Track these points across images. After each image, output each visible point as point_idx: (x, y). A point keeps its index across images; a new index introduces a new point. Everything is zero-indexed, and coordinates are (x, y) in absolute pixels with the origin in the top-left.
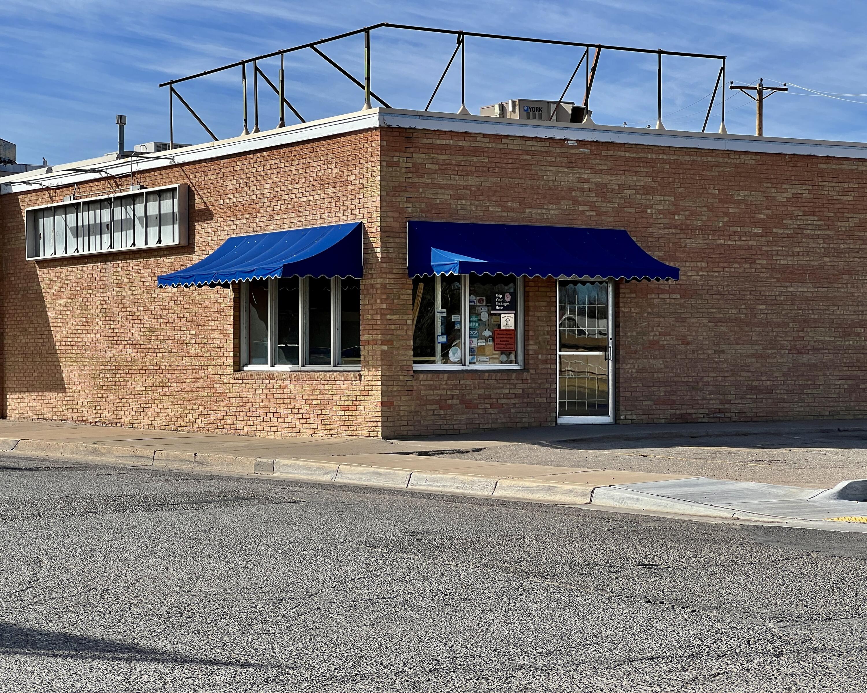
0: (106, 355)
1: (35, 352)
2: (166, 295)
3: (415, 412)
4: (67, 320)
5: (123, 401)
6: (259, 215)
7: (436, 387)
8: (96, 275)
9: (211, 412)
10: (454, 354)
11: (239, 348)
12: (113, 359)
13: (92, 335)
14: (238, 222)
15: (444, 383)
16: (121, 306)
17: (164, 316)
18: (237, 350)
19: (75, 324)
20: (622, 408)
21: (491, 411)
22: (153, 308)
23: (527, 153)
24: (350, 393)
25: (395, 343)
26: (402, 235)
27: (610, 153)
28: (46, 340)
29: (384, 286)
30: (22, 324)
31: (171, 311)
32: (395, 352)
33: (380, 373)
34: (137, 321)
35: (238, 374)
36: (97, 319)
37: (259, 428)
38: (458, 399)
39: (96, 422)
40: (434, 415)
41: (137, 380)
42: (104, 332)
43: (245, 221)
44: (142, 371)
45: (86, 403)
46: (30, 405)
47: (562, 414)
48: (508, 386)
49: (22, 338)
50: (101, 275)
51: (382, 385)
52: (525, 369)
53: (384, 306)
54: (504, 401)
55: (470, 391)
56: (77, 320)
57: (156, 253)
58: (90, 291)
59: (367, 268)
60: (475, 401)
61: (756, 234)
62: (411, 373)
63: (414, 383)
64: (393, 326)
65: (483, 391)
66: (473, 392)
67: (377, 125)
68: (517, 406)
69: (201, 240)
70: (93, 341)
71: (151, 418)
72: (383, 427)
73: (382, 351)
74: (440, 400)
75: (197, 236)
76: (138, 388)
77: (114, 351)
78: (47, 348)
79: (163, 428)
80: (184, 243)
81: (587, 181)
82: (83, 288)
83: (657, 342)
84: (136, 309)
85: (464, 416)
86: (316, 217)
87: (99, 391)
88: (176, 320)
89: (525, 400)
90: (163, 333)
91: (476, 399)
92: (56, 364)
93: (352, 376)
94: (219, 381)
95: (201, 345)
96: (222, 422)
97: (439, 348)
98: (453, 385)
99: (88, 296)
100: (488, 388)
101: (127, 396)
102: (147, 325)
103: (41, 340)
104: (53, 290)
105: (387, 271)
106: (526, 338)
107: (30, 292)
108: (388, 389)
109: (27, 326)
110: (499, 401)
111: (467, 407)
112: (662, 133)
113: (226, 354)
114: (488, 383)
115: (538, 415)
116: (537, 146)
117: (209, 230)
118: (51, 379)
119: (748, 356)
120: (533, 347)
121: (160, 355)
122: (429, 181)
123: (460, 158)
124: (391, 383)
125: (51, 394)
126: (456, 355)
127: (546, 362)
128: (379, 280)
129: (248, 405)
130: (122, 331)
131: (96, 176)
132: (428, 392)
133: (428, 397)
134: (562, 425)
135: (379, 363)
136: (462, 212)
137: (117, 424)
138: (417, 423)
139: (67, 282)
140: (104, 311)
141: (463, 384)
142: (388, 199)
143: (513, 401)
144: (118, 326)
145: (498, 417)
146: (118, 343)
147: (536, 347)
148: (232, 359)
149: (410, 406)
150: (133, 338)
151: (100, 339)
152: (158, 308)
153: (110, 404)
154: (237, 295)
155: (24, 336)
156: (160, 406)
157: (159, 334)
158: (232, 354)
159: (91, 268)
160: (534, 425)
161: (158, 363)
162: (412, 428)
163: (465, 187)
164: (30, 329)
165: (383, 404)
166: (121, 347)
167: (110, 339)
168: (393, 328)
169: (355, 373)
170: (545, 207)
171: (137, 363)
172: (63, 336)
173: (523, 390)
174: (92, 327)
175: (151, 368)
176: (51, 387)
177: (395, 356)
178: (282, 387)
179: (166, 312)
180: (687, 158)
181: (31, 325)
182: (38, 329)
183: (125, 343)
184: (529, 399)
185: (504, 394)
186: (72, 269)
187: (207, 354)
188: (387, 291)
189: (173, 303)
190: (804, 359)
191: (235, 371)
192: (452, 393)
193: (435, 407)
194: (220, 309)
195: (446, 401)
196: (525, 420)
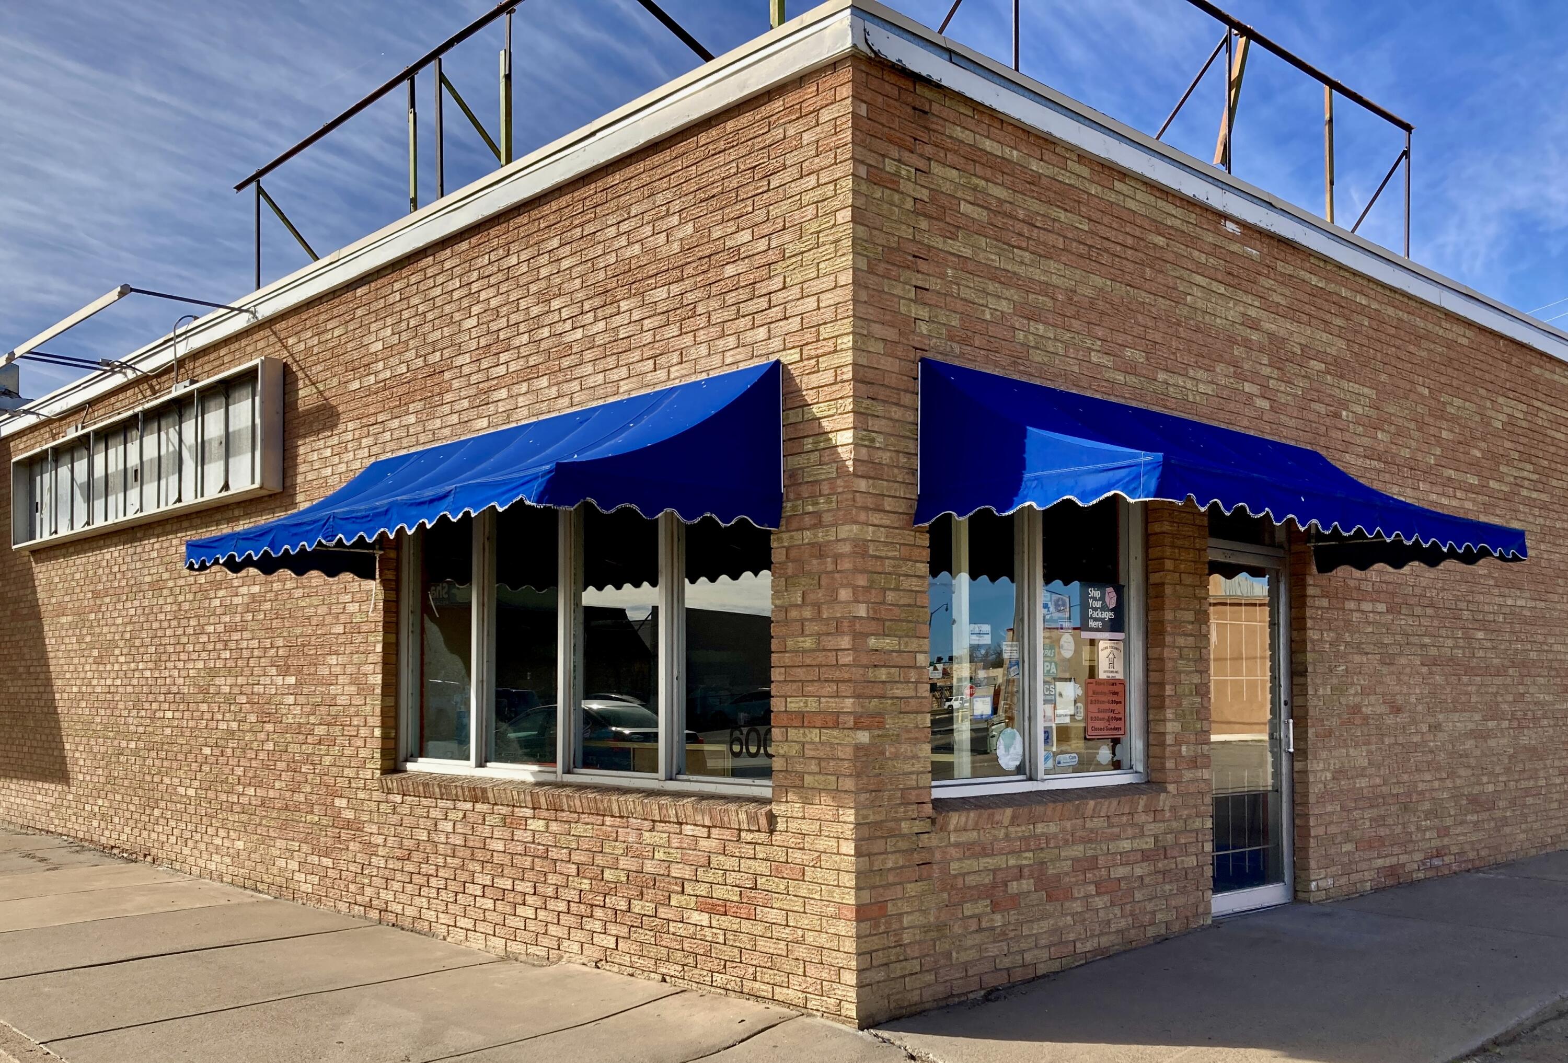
0: (130, 720)
1: (27, 710)
2: (237, 600)
3: (938, 928)
4: (72, 654)
5: (157, 812)
6: (448, 397)
7: (984, 849)
8: (116, 569)
9: (327, 862)
10: (1007, 748)
11: (397, 718)
12: (141, 729)
13: (109, 682)
14: (395, 423)
15: (1002, 834)
16: (156, 625)
17: (233, 645)
18: (391, 722)
19: (83, 660)
20: (1312, 863)
21: (1098, 902)
22: (210, 629)
23: (1158, 229)
24: (730, 863)
25: (889, 723)
26: (907, 399)
27: (1290, 270)
28: (42, 689)
29: (861, 548)
30: (11, 660)
31: (247, 635)
32: (889, 751)
33: (849, 816)
34: (183, 656)
35: (393, 781)
36: (117, 652)
37: (443, 918)
38: (1031, 876)
39: (112, 847)
40: (980, 930)
41: (181, 773)
42: (128, 676)
43: (412, 419)
44: (191, 757)
45: (96, 809)
46: (18, 801)
47: (1216, 889)
48: (1129, 831)
49: (9, 683)
50: (124, 568)
51: (858, 853)
52: (1147, 783)
53: (862, 611)
54: (1120, 872)
55: (1056, 851)
56: (86, 653)
57: (218, 516)
58: (107, 600)
59: (799, 497)
60: (1067, 879)
62: (928, 809)
63: (932, 840)
64: (884, 670)
65: (1082, 848)
66: (1062, 854)
68: (1147, 880)
69: (310, 477)
70: (109, 693)
71: (205, 856)
72: (860, 986)
73: (858, 748)
74: (994, 886)
75: (302, 468)
76: (181, 790)
77: (143, 713)
78: (42, 703)
79: (228, 879)
80: (275, 486)
81: (1255, 326)
82: (96, 595)
83: (1359, 709)
84: (180, 631)
85: (1044, 925)
86: (614, 376)
87: (117, 788)
88: (256, 653)
89: (1160, 865)
90: (230, 680)
91: (1067, 874)
92: (55, 732)
93: (743, 816)
94: (346, 793)
95: (307, 709)
96: (352, 887)
98: (1020, 839)
99: (104, 608)
100: (1090, 841)
101: (162, 804)
102: (200, 665)
103: (35, 689)
104: (54, 600)
105: (870, 502)
107: (22, 605)
108: (871, 863)
109: (17, 664)
110: (1112, 873)
111: (1050, 898)
113: (363, 732)
115: (1182, 900)
117: (328, 452)
118: (46, 758)
119: (1467, 735)
120: (1172, 727)
121: (223, 726)
122: (967, 252)
123: (1035, 206)
124: (878, 846)
125: (46, 786)
126: (1012, 750)
127: (1194, 763)
128: (846, 531)
129: (416, 857)
130: (157, 674)
132: (966, 865)
133: (967, 879)
135: (849, 784)
137: (145, 856)
138: (942, 962)
139: (74, 584)
140: (128, 636)
141: (1043, 834)
143: (1138, 871)
144: (151, 665)
145: (1111, 915)
146: (151, 697)
147: (1177, 727)
148: (377, 744)
149: (924, 912)
150: (174, 689)
151: (121, 690)
152: (220, 628)
153: (136, 816)
154: (393, 596)
155: (12, 681)
156: (222, 833)
157: (224, 684)
158: (378, 732)
159: (108, 556)
160: (1176, 927)
161: (221, 742)
162: (930, 978)
163: (1044, 289)
164: (21, 670)
165: (862, 913)
166: (155, 706)
167: (137, 690)
168: (884, 678)
169: (752, 807)
170: (1191, 373)
171: (181, 740)
172: (65, 683)
173: (1156, 839)
174: (109, 667)
175: (207, 751)
176: (47, 773)
177: (890, 762)
179: (235, 636)
181: (23, 663)
182: (32, 670)
183: (162, 698)
184: (1166, 862)
185: (1121, 854)
186: (80, 560)
187: (321, 730)
188: (870, 564)
189: (249, 616)
191: (385, 771)
192: (1019, 862)
193: (982, 906)
194: (353, 629)
195: (1006, 886)
196: (1159, 916)
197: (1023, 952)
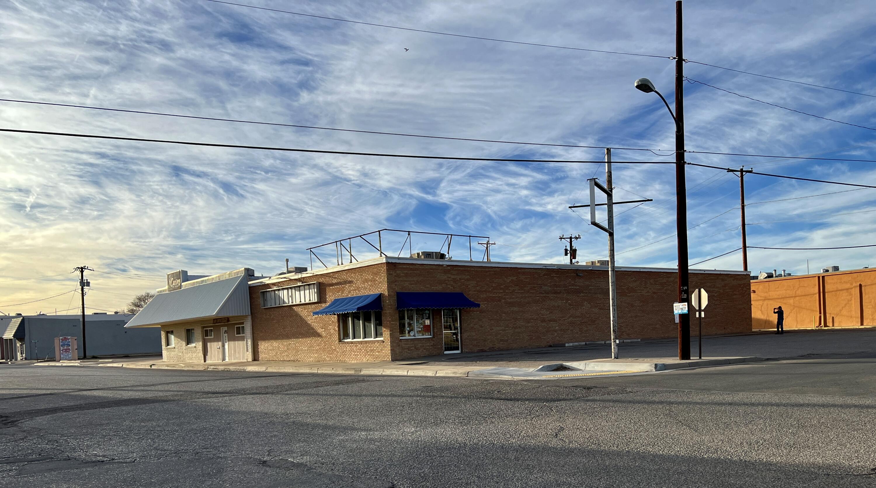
0: (291, 338)
3: (401, 352)
4: (276, 327)
5: (299, 353)
6: (345, 291)
7: (407, 344)
8: (287, 312)
9: (331, 355)
11: (340, 334)
12: (294, 339)
13: (286, 332)
14: (338, 294)
15: (409, 342)
16: (296, 322)
19: (279, 328)
20: (463, 348)
21: (424, 351)
23: (431, 269)
24: (380, 347)
25: (394, 331)
26: (395, 296)
27: (457, 268)
29: (390, 313)
30: (260, 329)
33: (389, 340)
34: (302, 327)
35: (340, 343)
36: (287, 327)
37: (348, 359)
38: (413, 347)
39: (289, 361)
40: (406, 353)
41: (304, 346)
42: (290, 331)
43: (340, 294)
44: (306, 343)
45: (285, 354)
47: (446, 350)
48: (428, 343)
52: (434, 337)
53: (390, 319)
54: (428, 347)
55: (417, 344)
58: (285, 318)
59: (384, 307)
61: (501, 293)
65: (421, 344)
67: (385, 262)
68: (432, 349)
69: (324, 300)
70: (286, 334)
71: (309, 358)
72: (391, 357)
73: (390, 333)
74: (409, 347)
75: (323, 298)
77: (294, 337)
79: (314, 361)
80: (319, 301)
81: (450, 278)
82: (282, 317)
83: (473, 327)
84: (302, 323)
85: (416, 353)
86: (365, 292)
88: (316, 326)
89: (434, 347)
90: (312, 331)
91: (419, 347)
93: (380, 342)
94: (333, 345)
96: (335, 358)
97: (407, 332)
98: (412, 343)
100: (423, 344)
101: (300, 351)
102: (306, 328)
103: (267, 334)
104: (271, 318)
105: (390, 308)
106: (433, 327)
107: (263, 319)
108: (392, 345)
110: (426, 347)
112: (471, 261)
113: (336, 336)
114: (422, 342)
115: (438, 351)
116: (434, 267)
117: (327, 297)
119: (500, 330)
120: (435, 330)
121: (311, 338)
122: (402, 279)
123: (411, 271)
124: (393, 343)
127: (440, 335)
128: (388, 311)
129: (344, 352)
130: (297, 330)
131: (285, 279)
132: (404, 346)
134: (446, 354)
135: (389, 337)
136: (413, 289)
137: (297, 361)
138: (402, 355)
139: (276, 315)
140: (290, 324)
141: (415, 342)
142: (390, 285)
143: (431, 347)
145: (427, 353)
146: (296, 334)
147: (437, 330)
148: (337, 338)
149: (399, 350)
150: (301, 332)
151: (289, 333)
152: (310, 322)
153: (294, 354)
154: (339, 317)
155: (261, 333)
156: (313, 354)
158: (338, 336)
161: (311, 340)
162: (400, 357)
163: (413, 281)
164: (263, 331)
165: (391, 350)
166: (297, 336)
167: (293, 333)
170: (438, 286)
171: (302, 341)
172: (275, 333)
173: (433, 344)
174: (286, 329)
175: (309, 342)
177: (394, 335)
178: (356, 346)
179: (313, 323)
180: (480, 269)
182: (266, 331)
183: (299, 334)
185: (427, 345)
186: (278, 311)
189: (315, 320)
190: (516, 330)
191: (339, 342)
193: (407, 350)
194: (333, 322)
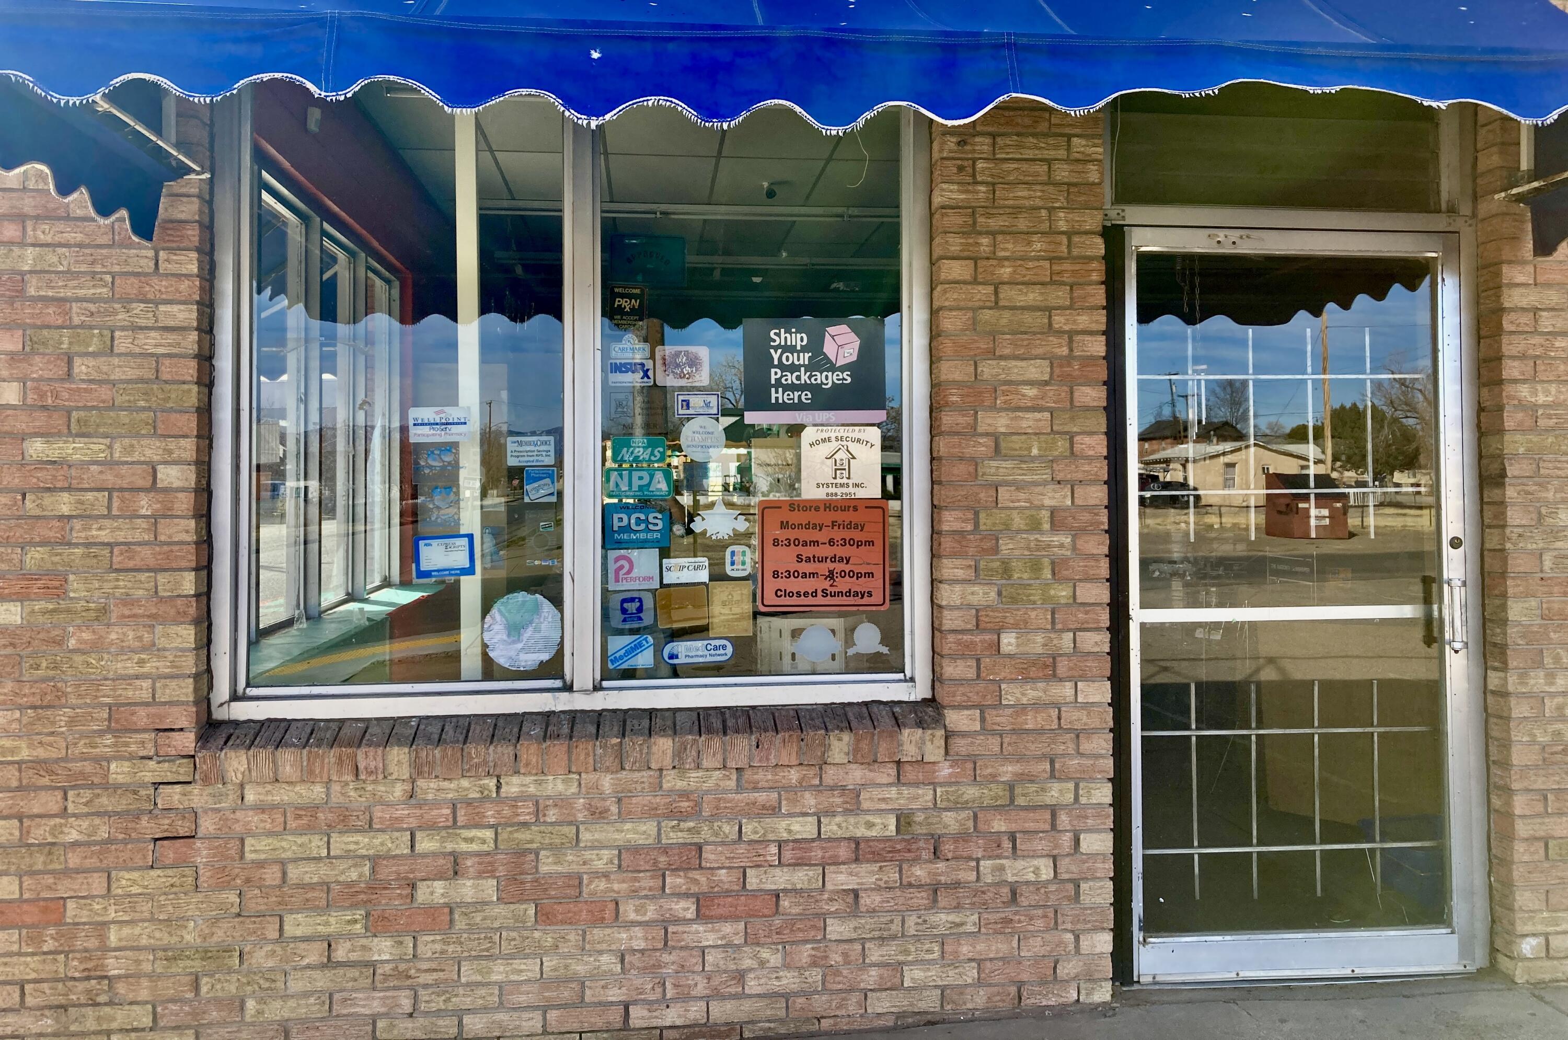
3: (206, 954)
10: (513, 630)
15: (395, 794)
20: (1524, 899)
21: (706, 935)
25: (76, 587)
32: (78, 637)
47: (1164, 926)
48: (810, 800)
53: (8, 395)
54: (780, 879)
55: (570, 831)
60: (601, 885)
62: (185, 741)
63: (198, 797)
64: (67, 497)
65: (650, 827)
66: (585, 836)
68: (866, 900)
85: (529, 968)
89: (919, 872)
91: (601, 875)
98: (452, 803)
110: (753, 881)
111: (544, 916)
114: (680, 784)
115: (1000, 947)
124: (44, 802)
126: (526, 634)
127: (1046, 669)
132: (289, 846)
133: (294, 873)
134: (1166, 987)
141: (522, 797)
143: (841, 879)
145: (747, 963)
147: (982, 595)
160: (978, 1000)
173: (904, 820)
177: (78, 659)
184: (941, 866)
185: (780, 844)
188: (29, 313)
192: (450, 847)
195: (413, 886)
196: (914, 975)
197: (459, 1014)
